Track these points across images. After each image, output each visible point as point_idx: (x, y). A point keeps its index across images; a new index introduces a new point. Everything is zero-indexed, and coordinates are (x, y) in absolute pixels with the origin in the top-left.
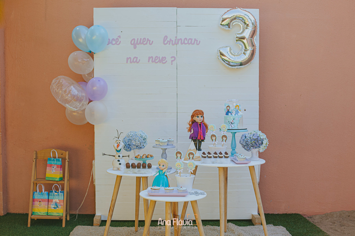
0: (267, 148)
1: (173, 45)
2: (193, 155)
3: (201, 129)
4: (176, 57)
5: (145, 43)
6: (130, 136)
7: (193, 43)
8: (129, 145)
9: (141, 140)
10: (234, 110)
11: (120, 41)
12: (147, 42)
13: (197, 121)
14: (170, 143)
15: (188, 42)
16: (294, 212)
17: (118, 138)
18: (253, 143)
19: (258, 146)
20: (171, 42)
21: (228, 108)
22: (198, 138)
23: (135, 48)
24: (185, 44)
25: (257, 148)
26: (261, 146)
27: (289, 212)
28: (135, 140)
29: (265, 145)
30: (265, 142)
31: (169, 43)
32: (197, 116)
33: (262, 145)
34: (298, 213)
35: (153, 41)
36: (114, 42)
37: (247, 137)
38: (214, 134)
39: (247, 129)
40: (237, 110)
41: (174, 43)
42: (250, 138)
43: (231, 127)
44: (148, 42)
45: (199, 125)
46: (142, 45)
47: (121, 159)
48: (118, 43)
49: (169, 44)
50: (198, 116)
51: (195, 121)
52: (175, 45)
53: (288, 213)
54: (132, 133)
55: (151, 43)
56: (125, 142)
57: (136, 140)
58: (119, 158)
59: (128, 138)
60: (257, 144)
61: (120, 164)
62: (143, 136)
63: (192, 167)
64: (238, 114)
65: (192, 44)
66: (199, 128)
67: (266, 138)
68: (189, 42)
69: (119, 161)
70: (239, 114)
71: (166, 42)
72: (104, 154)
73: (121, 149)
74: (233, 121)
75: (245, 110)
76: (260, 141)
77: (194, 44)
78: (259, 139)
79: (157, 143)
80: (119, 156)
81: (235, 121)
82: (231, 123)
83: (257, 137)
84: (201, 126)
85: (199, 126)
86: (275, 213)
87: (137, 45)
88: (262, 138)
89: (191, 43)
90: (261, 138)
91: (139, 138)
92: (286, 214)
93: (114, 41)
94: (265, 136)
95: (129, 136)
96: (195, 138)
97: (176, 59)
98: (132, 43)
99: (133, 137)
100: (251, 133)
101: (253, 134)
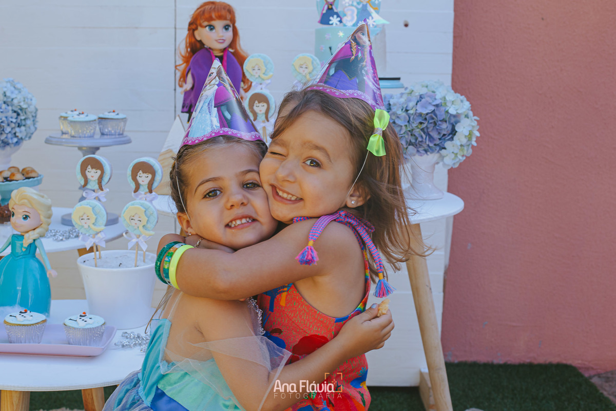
0: (470, 151)
2: (150, 176)
10: (354, 6)
13: (208, 44)
14: (109, 128)
16: (555, 360)
18: (417, 132)
19: (438, 142)
25: (433, 151)
26: (448, 144)
27: (541, 360)
29: (464, 141)
30: (467, 127)
32: (206, 23)
33: (452, 139)
34: (569, 362)
37: (394, 109)
38: (265, 92)
39: (399, 79)
40: (365, 6)
42: (407, 111)
50: (213, 23)
51: (203, 44)
53: (536, 362)
60: (435, 135)
62: (15, 101)
63: (141, 228)
67: (471, 113)
70: (370, 22)
75: (406, 25)
76: (444, 126)
78: (441, 115)
79: (65, 127)
83: (432, 108)
86: (495, 361)
88: (452, 111)
90: (447, 112)
92: (531, 366)
94: (467, 104)
100: (413, 91)
101: (417, 94)
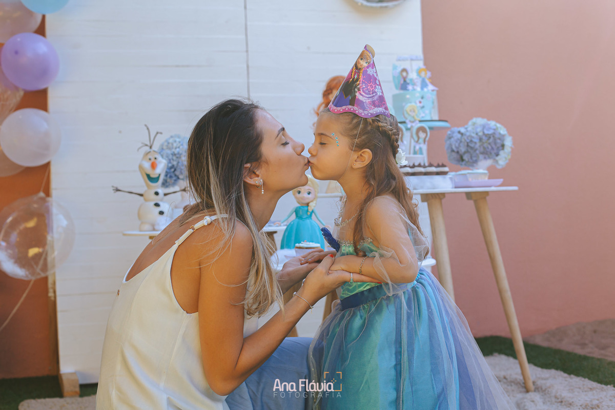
6: (175, 145)
8: (173, 170)
17: (151, 147)
21: (404, 74)
30: (508, 142)
47: (162, 200)
58: (157, 199)
59: (169, 152)
61: (161, 213)
69: (157, 205)
72: (118, 190)
73: (160, 175)
80: (157, 194)
83: (493, 131)
90: (499, 134)
95: (170, 145)
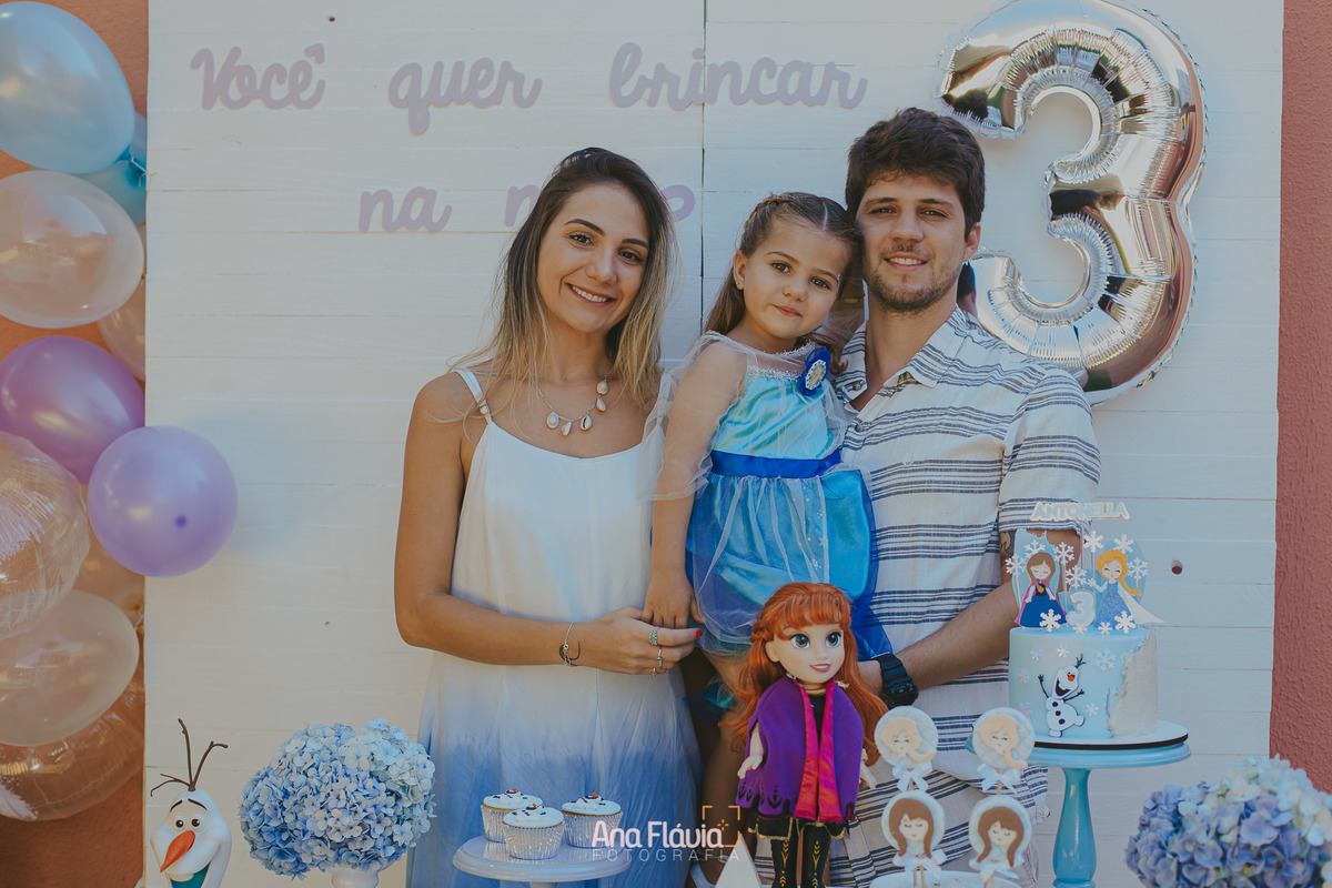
1: (677, 105)
3: (826, 737)
4: (696, 190)
5: (483, 94)
6: (299, 761)
7: (814, 92)
8: (284, 837)
9: (367, 803)
10: (1088, 588)
11: (322, 84)
12: (501, 88)
13: (794, 670)
14: (585, 835)
15: (783, 84)
17: (192, 787)
20: (665, 87)
21: (1042, 571)
22: (799, 807)
23: (419, 126)
24: (764, 100)
28: (323, 795)
31: (648, 92)
32: (791, 631)
35: (538, 84)
36: (279, 91)
40: (1112, 589)
41: (681, 94)
43: (1053, 720)
44: (510, 86)
45: (808, 706)
46: (469, 107)
48: (305, 96)
49: (652, 102)
50: (806, 630)
51: (785, 671)
52: (694, 110)
54: (312, 746)
55: (526, 94)
56: (256, 807)
57: (332, 803)
59: (279, 782)
62: (393, 772)
64: (1114, 624)
65: (811, 102)
66: (810, 733)
68: (791, 90)
70: (1124, 622)
71: (627, 89)
74: (1071, 677)
75: (1177, 570)
76: (1299, 869)
77: (820, 100)
81: (1086, 677)
82: (1060, 692)
83: (1276, 833)
84: (828, 714)
85: (809, 718)
87: (431, 109)
88: (1315, 838)
89: (803, 95)
90: (1305, 840)
91: (352, 787)
93: (281, 81)
95: (287, 762)
96: (774, 807)
97: (697, 202)
98: (402, 93)
99: (312, 772)
100: (1228, 790)
101: (1240, 799)
